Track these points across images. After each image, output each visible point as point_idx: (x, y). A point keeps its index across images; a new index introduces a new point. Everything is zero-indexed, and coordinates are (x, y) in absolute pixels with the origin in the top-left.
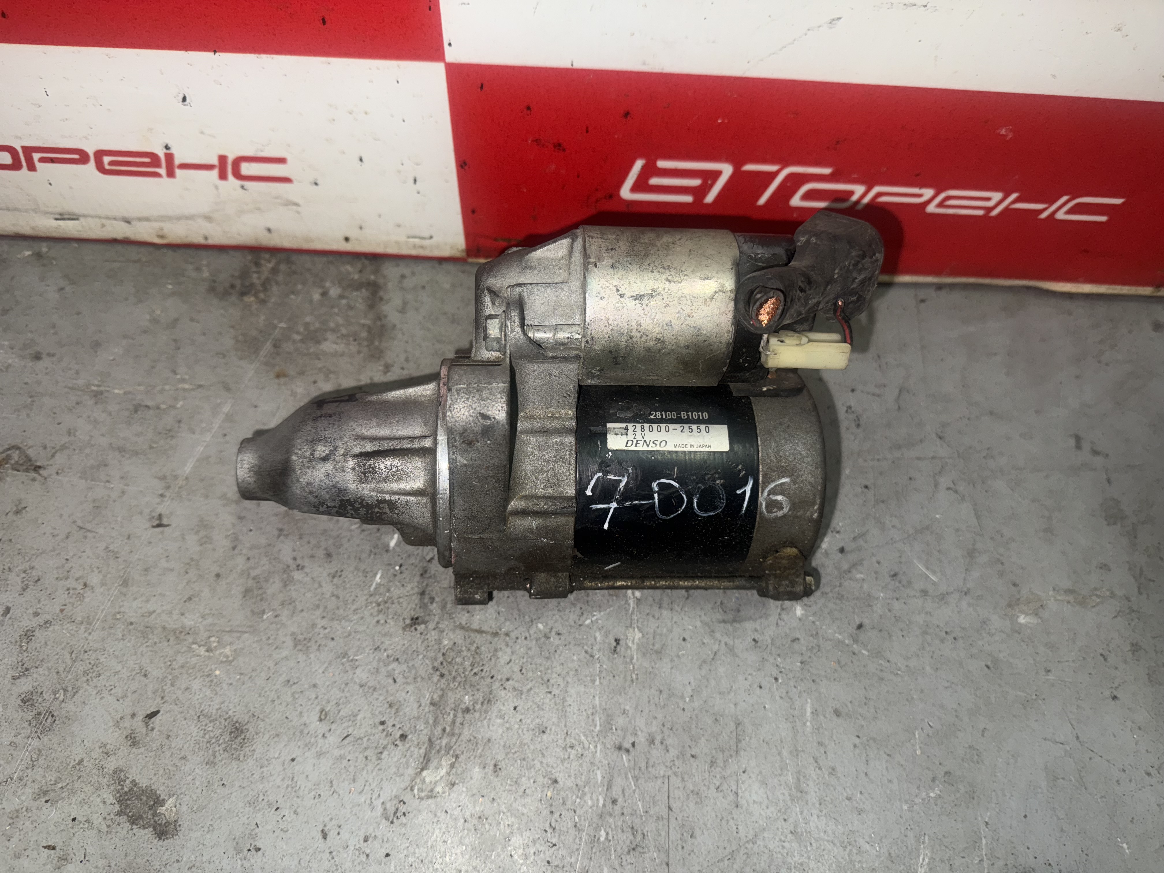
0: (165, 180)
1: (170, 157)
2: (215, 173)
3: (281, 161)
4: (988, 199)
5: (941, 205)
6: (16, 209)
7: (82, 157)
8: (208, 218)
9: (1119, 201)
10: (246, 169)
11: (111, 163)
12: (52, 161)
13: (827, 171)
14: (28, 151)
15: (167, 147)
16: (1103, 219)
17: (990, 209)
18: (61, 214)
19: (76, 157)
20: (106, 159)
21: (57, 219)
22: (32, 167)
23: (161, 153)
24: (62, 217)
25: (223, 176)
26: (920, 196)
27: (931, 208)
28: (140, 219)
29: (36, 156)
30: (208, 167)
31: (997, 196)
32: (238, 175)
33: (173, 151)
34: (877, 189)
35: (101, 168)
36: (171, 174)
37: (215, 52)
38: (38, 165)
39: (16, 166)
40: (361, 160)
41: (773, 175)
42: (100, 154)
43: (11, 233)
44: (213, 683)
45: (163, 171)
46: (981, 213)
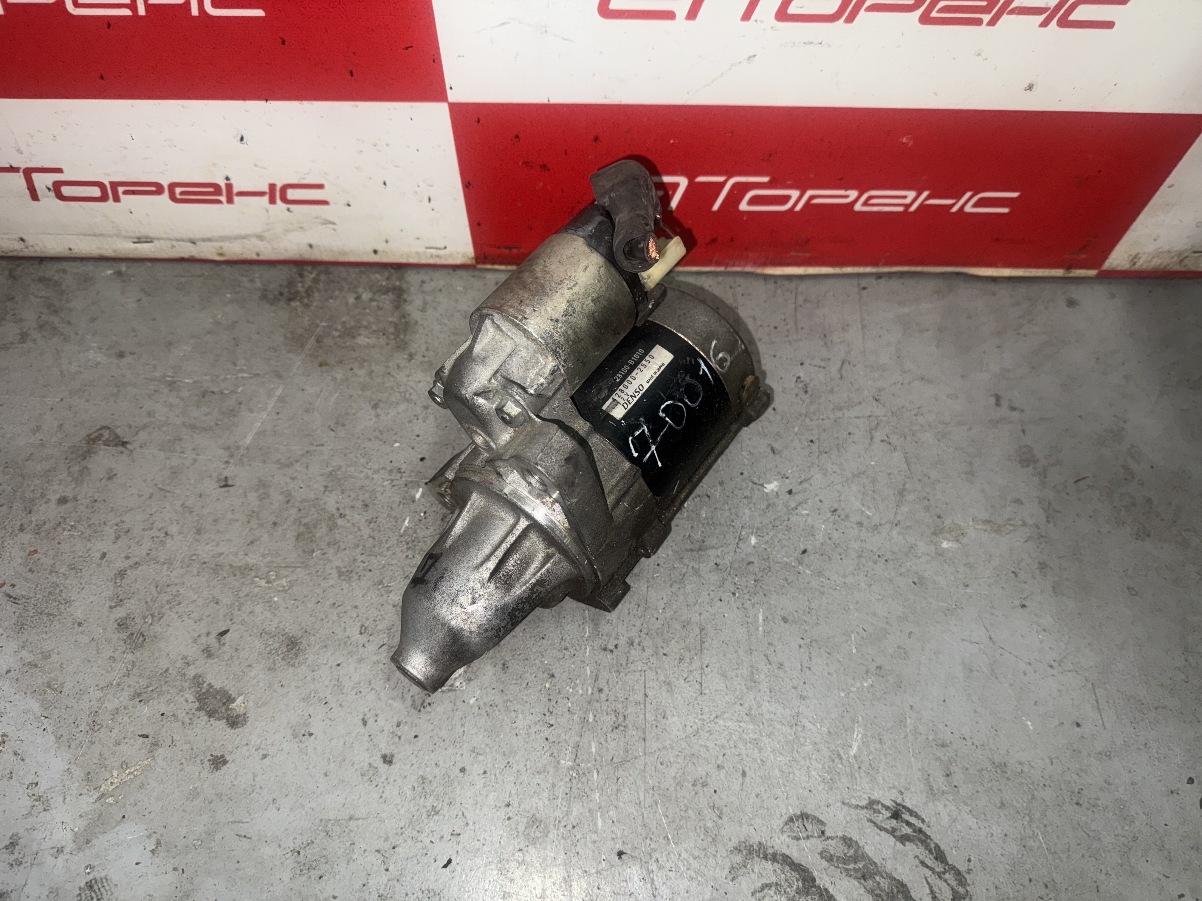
0: (225, 206)
1: (229, 187)
2: (266, 198)
3: (320, 186)
4: (905, 197)
5: (865, 204)
6: (102, 235)
7: (158, 189)
8: (260, 237)
9: (1015, 195)
10: (292, 194)
11: (182, 193)
12: (134, 193)
13: (765, 179)
14: (115, 185)
15: (227, 179)
16: (1005, 210)
17: (908, 206)
18: (139, 238)
19: (153, 189)
20: (178, 190)
21: (135, 243)
22: (117, 199)
23: (222, 183)
24: (139, 240)
25: (272, 201)
26: (847, 197)
27: (858, 207)
28: (204, 240)
29: (121, 189)
30: (261, 194)
31: (911, 194)
32: (285, 200)
33: (232, 181)
34: (809, 193)
35: (173, 198)
36: (230, 201)
37: (267, 100)
38: (122, 196)
39: (103, 198)
40: (385, 184)
41: (722, 185)
42: (172, 186)
43: (96, 256)
44: (271, 606)
45: (223, 198)
46: (901, 209)
